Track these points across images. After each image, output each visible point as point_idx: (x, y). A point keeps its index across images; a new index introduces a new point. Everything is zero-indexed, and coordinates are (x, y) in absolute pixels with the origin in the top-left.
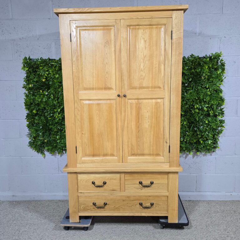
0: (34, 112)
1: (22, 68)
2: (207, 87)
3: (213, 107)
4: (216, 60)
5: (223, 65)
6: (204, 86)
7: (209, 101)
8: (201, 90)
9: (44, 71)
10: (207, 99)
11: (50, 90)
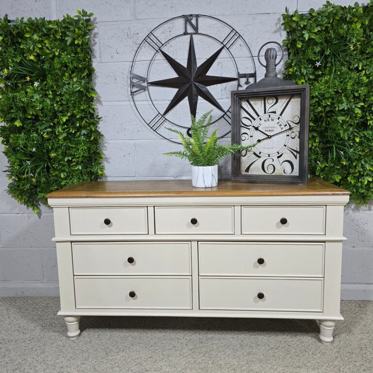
0: (18, 123)
2: (360, 68)
6: (353, 66)
7: (365, 95)
8: (348, 73)
9: (34, 42)
10: (360, 92)
11: (46, 80)
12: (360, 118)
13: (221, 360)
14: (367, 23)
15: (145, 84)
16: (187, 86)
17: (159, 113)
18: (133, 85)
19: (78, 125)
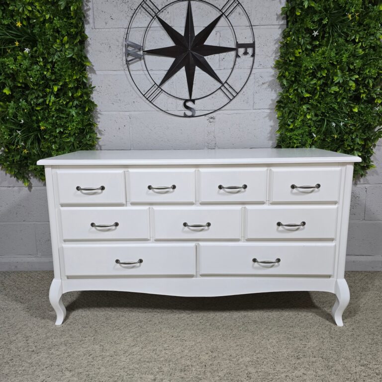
0: (7, 91)
2: (357, 40)
3: (366, 82)
6: (351, 38)
7: (360, 68)
8: (345, 45)
9: (24, 4)
10: (355, 65)
11: (37, 46)
12: (354, 91)
15: (141, 53)
16: (184, 55)
17: (155, 84)
18: (128, 54)
19: (70, 95)
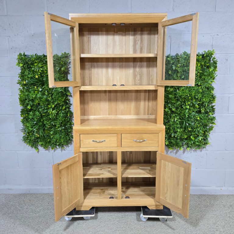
0: (29, 107)
1: (17, 64)
2: (199, 85)
3: (204, 104)
4: (208, 58)
5: (215, 63)
6: (196, 84)
7: (201, 98)
9: (39, 67)
10: (198, 96)
11: (44, 86)
13: (132, 226)
14: (203, 64)
